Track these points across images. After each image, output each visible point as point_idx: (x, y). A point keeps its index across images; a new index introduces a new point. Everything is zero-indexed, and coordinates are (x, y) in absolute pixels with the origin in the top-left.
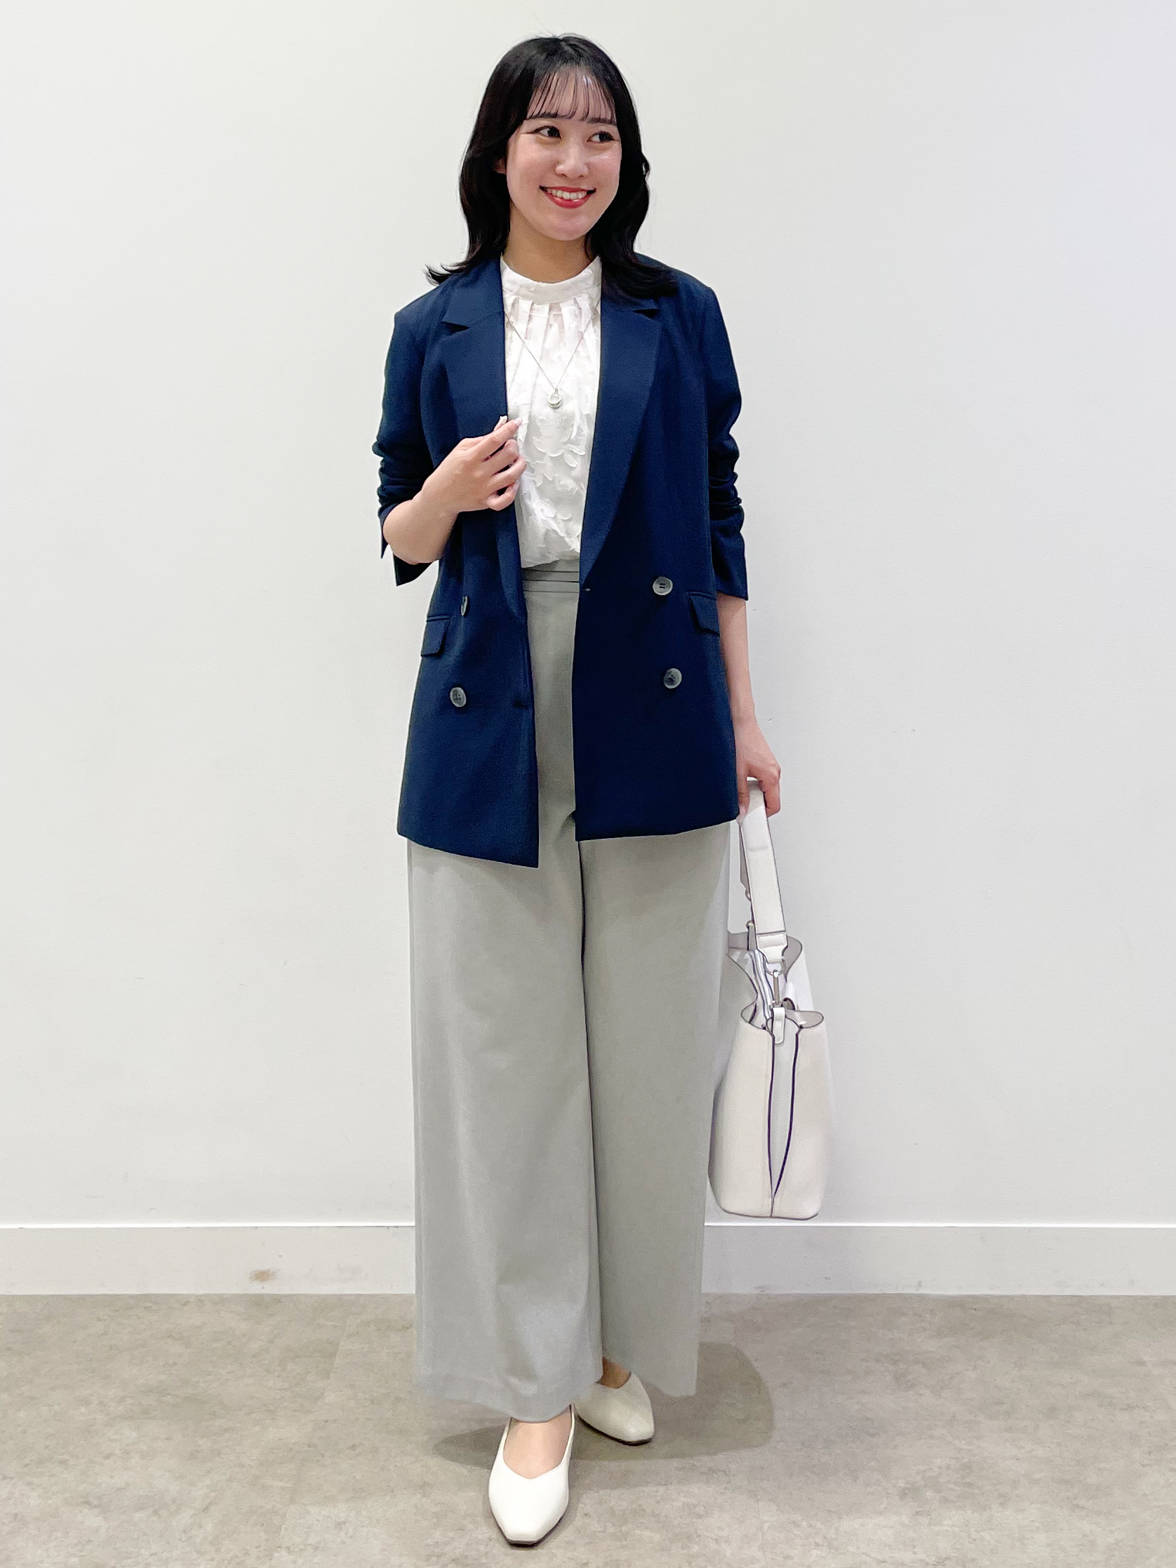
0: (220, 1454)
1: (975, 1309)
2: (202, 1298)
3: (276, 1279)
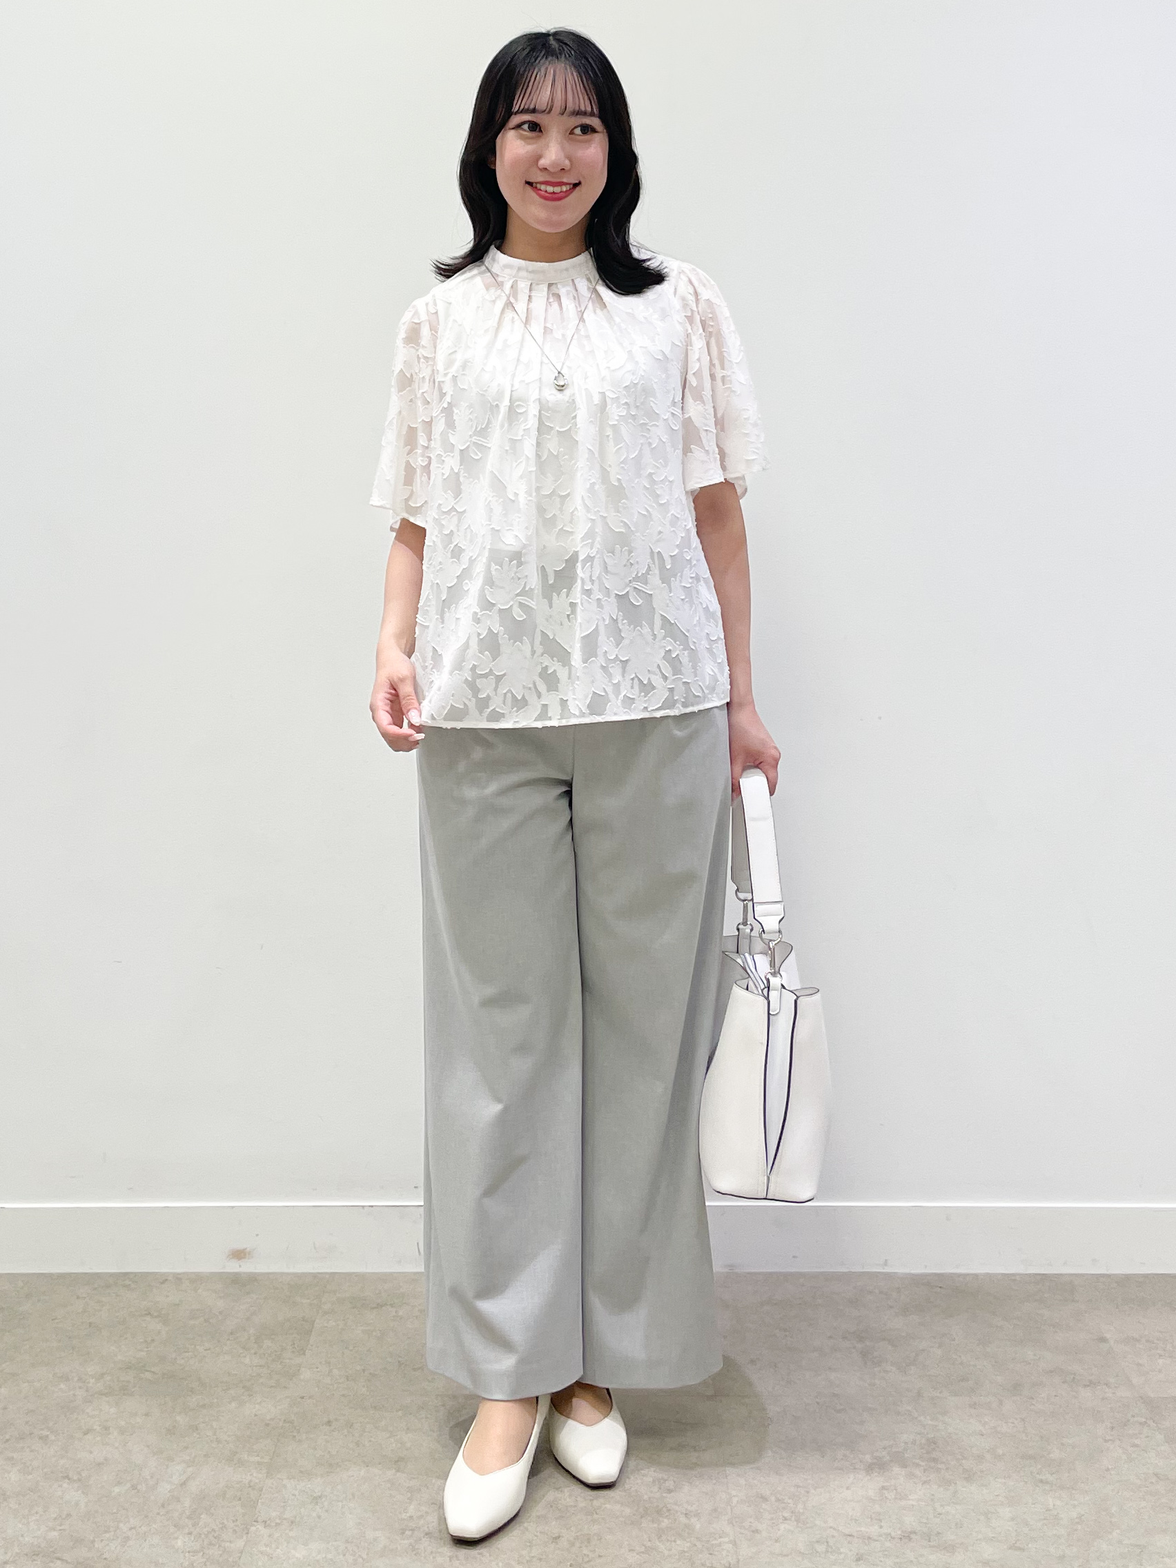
0: (197, 1429)
1: (940, 1287)
2: (179, 1276)
3: (252, 1257)
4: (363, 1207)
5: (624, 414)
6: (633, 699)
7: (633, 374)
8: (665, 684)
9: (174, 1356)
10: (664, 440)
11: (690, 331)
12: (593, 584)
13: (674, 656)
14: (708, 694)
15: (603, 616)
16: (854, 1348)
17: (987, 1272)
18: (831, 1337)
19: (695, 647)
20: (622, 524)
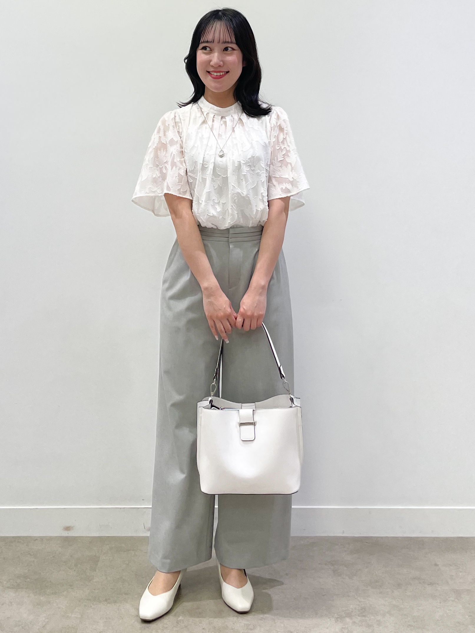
0: (50, 603)
2: (42, 538)
3: (73, 530)
5: (249, 170)
9: (40, 572)
16: (330, 568)
18: (320, 564)
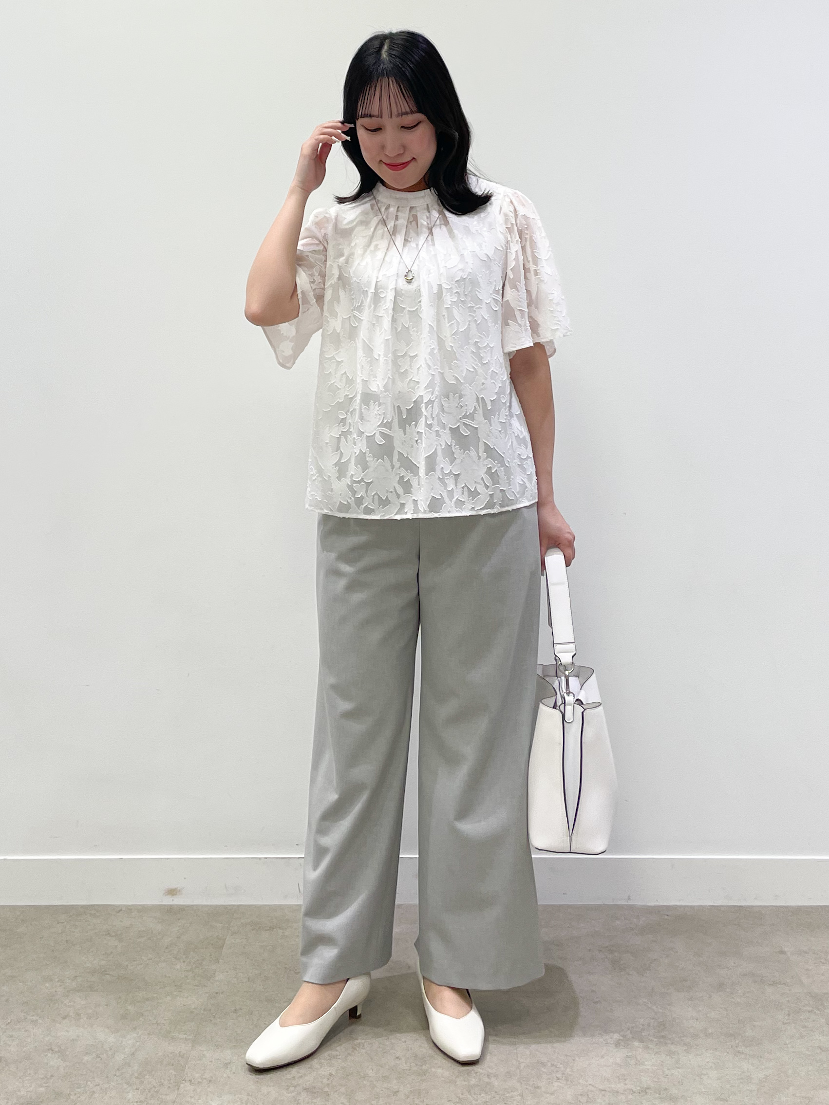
0: (143, 1015)
1: (668, 915)
2: (130, 907)
3: (182, 894)
4: (260, 858)
5: (455, 300)
6: (464, 501)
7: (463, 271)
8: (487, 491)
9: (126, 963)
10: (486, 318)
11: (509, 239)
12: (433, 420)
13: (493, 471)
14: (520, 498)
15: (441, 442)
16: (607, 958)
17: (700, 904)
18: (590, 950)
19: (509, 464)
20: (453, 378)
